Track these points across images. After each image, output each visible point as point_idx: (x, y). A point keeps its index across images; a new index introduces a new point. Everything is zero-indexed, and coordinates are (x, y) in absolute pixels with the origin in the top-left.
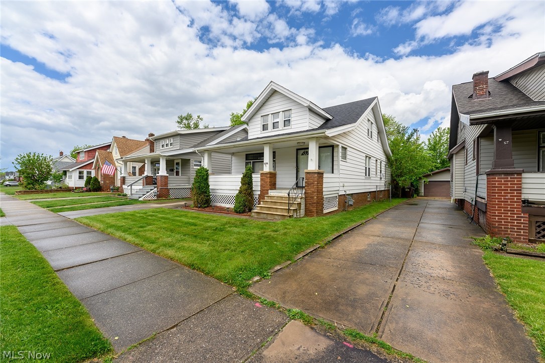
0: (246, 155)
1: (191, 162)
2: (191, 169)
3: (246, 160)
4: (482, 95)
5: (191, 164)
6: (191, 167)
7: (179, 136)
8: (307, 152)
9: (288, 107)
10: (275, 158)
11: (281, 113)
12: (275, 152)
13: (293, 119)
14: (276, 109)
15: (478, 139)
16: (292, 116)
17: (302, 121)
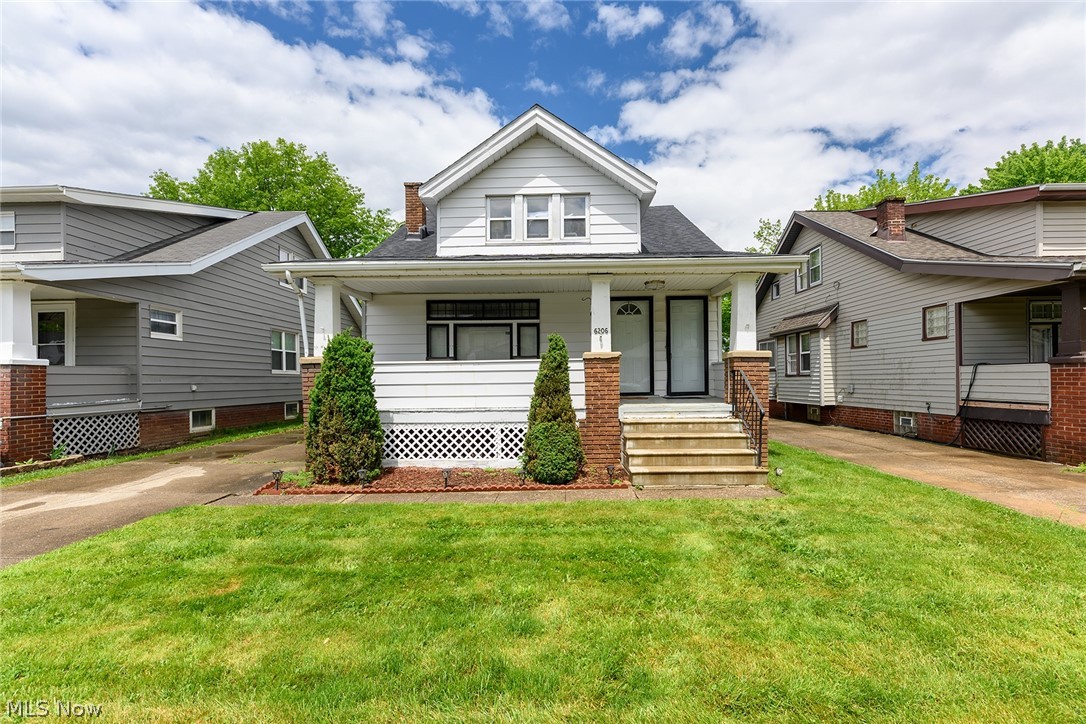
0: (429, 303)
1: (142, 313)
2: (142, 342)
3: (429, 318)
4: (897, 235)
5: (143, 324)
6: (142, 333)
7: (63, 212)
8: (633, 308)
9: (579, 185)
10: (538, 317)
11: (556, 199)
12: (537, 301)
13: (594, 219)
14: (541, 184)
15: (959, 306)
16: (594, 210)
17: (623, 229)
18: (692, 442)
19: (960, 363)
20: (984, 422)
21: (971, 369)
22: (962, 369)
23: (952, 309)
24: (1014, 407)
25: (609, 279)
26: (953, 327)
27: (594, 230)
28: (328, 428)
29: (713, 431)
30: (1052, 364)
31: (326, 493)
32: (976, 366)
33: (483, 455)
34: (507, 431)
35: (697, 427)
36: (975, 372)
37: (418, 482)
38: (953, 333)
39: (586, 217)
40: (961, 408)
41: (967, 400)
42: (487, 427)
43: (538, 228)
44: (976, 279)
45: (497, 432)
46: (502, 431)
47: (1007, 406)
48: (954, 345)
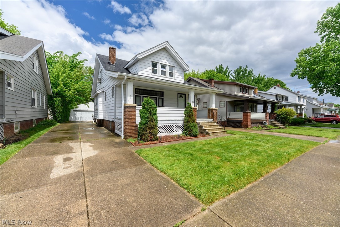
0: (136, 89)
1: (5, 77)
2: (5, 90)
3: (136, 94)
4: (213, 86)
5: (6, 82)
6: (5, 86)
8: (182, 96)
9: (173, 64)
10: (163, 97)
11: (168, 66)
12: (163, 92)
13: (176, 74)
14: (164, 62)
15: (227, 101)
16: (175, 71)
17: (181, 77)
18: (212, 126)
19: (227, 112)
20: (231, 122)
21: (229, 113)
22: (227, 113)
23: (226, 102)
24: (237, 119)
25: (194, 90)
26: (226, 105)
27: (176, 76)
28: (151, 125)
29: (213, 124)
30: (243, 112)
31: (154, 143)
32: (230, 112)
33: (171, 132)
34: (176, 125)
35: (211, 123)
36: (230, 114)
37: (162, 140)
38: (226, 106)
39: (174, 72)
40: (227, 120)
41: (228, 118)
42: (172, 125)
43: (163, 73)
44: (231, 97)
45: (174, 126)
46: (175, 125)
47: (235, 119)
48: (226, 108)
